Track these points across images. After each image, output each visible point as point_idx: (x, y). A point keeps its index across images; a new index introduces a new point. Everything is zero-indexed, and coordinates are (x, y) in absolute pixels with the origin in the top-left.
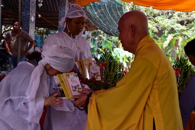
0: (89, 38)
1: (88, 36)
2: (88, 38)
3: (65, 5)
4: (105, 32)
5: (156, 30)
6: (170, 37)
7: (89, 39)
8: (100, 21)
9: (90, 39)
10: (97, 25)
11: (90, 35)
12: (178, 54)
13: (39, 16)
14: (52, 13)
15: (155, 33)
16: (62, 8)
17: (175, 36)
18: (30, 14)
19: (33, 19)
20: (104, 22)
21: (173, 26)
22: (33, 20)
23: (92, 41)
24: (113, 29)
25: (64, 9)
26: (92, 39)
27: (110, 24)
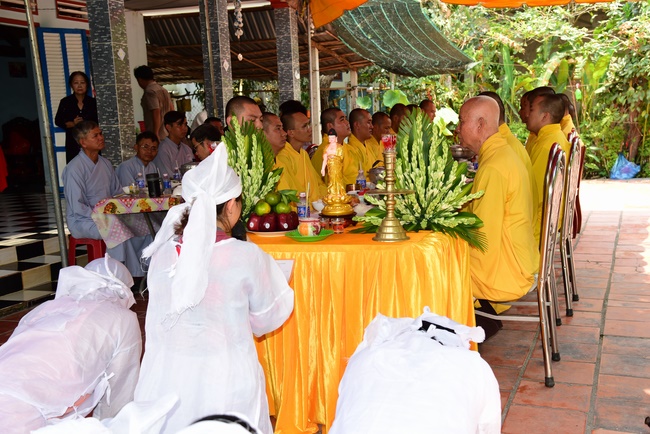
0: (353, 88)
1: (349, 85)
2: (350, 90)
3: (288, 20)
4: (389, 69)
5: (519, 48)
6: (555, 61)
7: (352, 92)
8: (372, 46)
9: (357, 91)
10: (368, 54)
11: (355, 82)
12: (580, 100)
13: (240, 57)
14: (259, 42)
15: (519, 55)
16: (281, 28)
17: (568, 58)
18: (221, 56)
19: (226, 65)
20: (383, 45)
21: (556, 34)
22: (226, 69)
23: (360, 95)
24: (408, 61)
25: (287, 29)
26: (359, 92)
27: (400, 50)
